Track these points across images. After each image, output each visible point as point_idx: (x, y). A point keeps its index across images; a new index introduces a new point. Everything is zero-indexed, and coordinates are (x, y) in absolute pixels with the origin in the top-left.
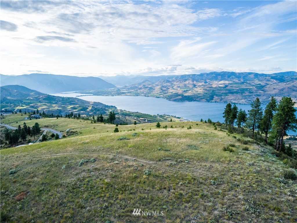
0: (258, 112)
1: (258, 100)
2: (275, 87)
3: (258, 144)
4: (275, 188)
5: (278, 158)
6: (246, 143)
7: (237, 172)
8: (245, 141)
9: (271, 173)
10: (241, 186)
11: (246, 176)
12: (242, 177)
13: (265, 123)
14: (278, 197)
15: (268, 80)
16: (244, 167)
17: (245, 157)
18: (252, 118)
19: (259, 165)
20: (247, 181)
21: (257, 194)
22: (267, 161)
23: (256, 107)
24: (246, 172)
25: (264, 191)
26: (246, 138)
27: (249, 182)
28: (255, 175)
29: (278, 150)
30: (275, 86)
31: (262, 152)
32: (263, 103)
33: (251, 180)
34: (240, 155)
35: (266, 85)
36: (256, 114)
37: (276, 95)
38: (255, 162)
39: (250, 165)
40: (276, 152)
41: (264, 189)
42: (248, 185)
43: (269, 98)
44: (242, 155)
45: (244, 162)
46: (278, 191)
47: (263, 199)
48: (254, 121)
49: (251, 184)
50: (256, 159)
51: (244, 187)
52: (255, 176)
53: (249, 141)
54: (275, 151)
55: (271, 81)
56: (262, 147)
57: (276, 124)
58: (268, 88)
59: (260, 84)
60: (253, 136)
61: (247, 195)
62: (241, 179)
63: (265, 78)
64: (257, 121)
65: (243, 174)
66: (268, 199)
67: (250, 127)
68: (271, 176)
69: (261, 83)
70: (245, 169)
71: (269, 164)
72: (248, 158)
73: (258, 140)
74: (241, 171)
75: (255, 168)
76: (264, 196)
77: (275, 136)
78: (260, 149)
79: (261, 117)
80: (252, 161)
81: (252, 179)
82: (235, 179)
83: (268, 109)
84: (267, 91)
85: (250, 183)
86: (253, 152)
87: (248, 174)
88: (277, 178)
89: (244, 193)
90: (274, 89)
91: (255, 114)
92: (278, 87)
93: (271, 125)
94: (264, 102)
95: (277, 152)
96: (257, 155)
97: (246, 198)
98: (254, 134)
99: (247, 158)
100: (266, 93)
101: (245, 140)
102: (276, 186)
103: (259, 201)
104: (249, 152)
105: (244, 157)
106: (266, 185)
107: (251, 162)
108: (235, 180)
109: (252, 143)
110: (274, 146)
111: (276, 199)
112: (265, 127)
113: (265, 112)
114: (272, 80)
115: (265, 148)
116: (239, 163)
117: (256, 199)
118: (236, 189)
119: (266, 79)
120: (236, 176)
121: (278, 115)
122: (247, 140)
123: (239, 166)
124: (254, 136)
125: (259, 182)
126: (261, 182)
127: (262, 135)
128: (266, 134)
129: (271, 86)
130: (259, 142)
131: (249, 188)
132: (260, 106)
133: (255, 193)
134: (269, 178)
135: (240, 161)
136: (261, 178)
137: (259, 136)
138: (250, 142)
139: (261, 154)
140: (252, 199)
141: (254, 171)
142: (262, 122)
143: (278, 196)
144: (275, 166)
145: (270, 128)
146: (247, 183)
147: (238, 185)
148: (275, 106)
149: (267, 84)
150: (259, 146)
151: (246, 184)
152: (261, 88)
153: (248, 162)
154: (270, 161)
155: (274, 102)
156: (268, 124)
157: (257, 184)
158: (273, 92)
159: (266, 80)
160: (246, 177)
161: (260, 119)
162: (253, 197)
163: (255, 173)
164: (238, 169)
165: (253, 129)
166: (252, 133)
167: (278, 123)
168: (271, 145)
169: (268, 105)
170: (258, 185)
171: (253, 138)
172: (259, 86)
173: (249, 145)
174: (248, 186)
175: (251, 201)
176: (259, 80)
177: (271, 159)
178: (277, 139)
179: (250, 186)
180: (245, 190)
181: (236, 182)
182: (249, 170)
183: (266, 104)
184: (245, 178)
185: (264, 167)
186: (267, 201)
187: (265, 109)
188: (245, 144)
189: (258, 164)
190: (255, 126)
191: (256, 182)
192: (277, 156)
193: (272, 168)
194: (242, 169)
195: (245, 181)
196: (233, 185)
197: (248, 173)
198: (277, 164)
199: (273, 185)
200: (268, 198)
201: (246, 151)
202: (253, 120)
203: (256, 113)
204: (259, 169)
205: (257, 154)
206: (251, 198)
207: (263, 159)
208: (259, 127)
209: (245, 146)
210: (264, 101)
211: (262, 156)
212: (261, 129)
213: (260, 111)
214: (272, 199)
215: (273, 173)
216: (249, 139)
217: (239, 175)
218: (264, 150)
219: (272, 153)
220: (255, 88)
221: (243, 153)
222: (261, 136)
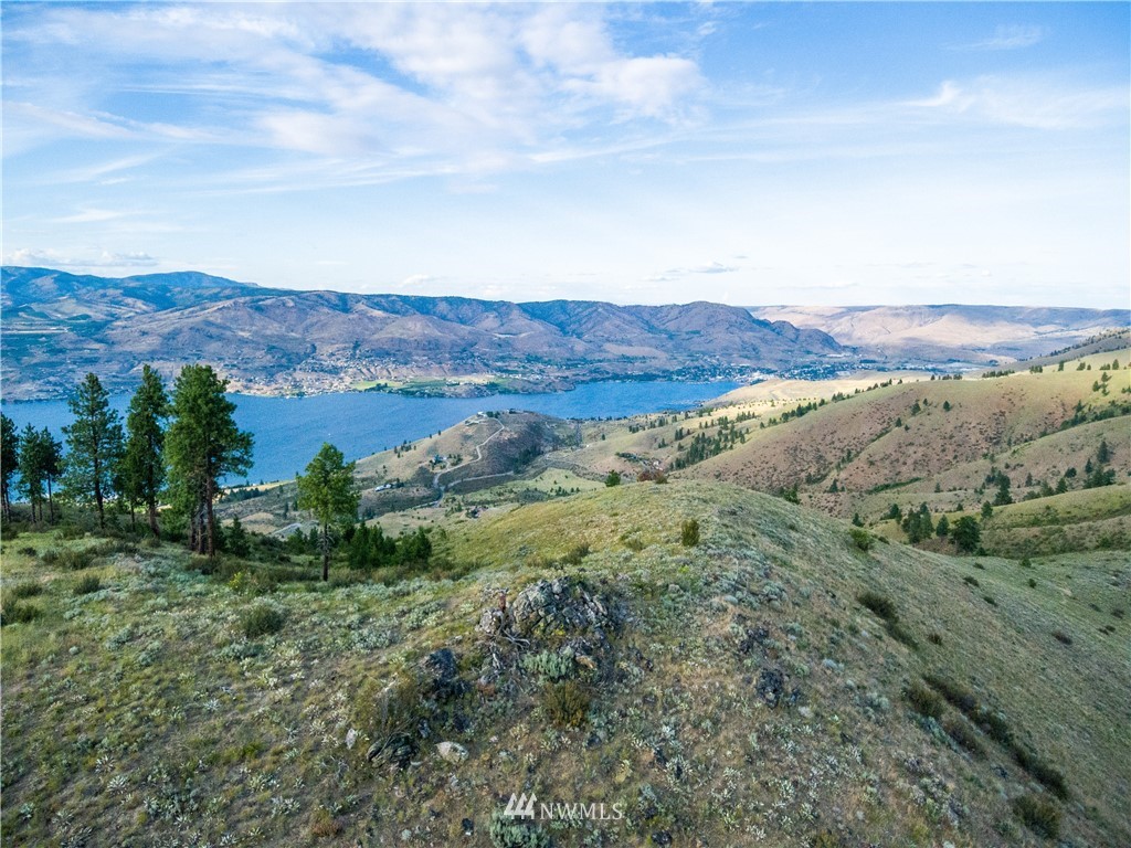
0: (106, 431)
1: (93, 381)
2: (145, 327)
3: (131, 552)
4: (229, 685)
5: (210, 577)
6: (81, 562)
7: (76, 693)
8: (80, 556)
9: (202, 639)
10: (105, 741)
11: (116, 692)
12: (101, 703)
13: (138, 464)
14: (244, 711)
15: (115, 302)
16: (96, 659)
17: (92, 620)
18: (86, 455)
19: (155, 630)
20: (126, 708)
21: (173, 737)
22: (178, 604)
23: (92, 412)
24: (112, 677)
25: (193, 714)
26: (77, 541)
27: (134, 708)
28: (148, 671)
29: (203, 552)
30: (145, 323)
31: (152, 576)
32: (112, 391)
33: (139, 699)
34: (71, 619)
35: (109, 318)
36: (96, 440)
37: (153, 355)
38: (136, 625)
39: (120, 643)
40: (201, 560)
41: (191, 708)
42: (135, 722)
43: (132, 366)
44: (80, 614)
45: (93, 644)
46: (239, 690)
47: (197, 746)
48: (96, 466)
49: (142, 714)
50: (139, 612)
51: (120, 737)
52: (149, 677)
53: (93, 551)
54: (196, 555)
55: (127, 305)
56: (145, 556)
57: (177, 464)
58: (119, 331)
59: (86, 317)
60: (103, 523)
61: (138, 761)
62: (101, 711)
63: (101, 291)
64: (105, 463)
65: (101, 691)
66: (216, 735)
67: (80, 491)
68: (206, 651)
69: (90, 313)
70: (105, 669)
71: (187, 612)
72: (107, 619)
73: (127, 535)
74: (92, 683)
75: (141, 648)
76: (197, 734)
77: (186, 507)
78: (141, 566)
79: (119, 447)
80: (123, 625)
81: (143, 692)
82: (75, 724)
83: (139, 414)
84: (119, 342)
85: (137, 714)
86: (118, 590)
87: (124, 681)
88: (226, 650)
89: (124, 761)
90: (144, 333)
91: (94, 438)
92: (154, 325)
93: (162, 470)
94: (115, 383)
95: (203, 557)
96: (141, 595)
97: (138, 777)
98: (107, 516)
99: (103, 621)
100: (117, 349)
101: (74, 549)
102: (230, 676)
103: (188, 759)
104: (102, 593)
105: (90, 619)
106: (194, 690)
107: (122, 632)
108: (77, 730)
109: (106, 553)
110: (187, 538)
111: (238, 722)
112: (142, 478)
113: (132, 424)
114: (130, 300)
115: (159, 559)
116: (76, 654)
117: (175, 754)
118: (91, 763)
119: (104, 296)
120: (75, 711)
121: (180, 428)
122: (82, 549)
123: (80, 666)
124: (105, 524)
125: (169, 693)
126: (176, 688)
127: (136, 510)
128: (152, 504)
129: (129, 323)
130: (131, 544)
131: (137, 731)
132: (106, 403)
133: (165, 739)
134: (200, 660)
135: (76, 645)
136: (172, 675)
137: (124, 519)
138: (95, 553)
139: (149, 586)
140: (161, 765)
141: (141, 658)
142: (127, 464)
143: (242, 706)
144: (208, 610)
145: (160, 482)
146: (129, 716)
147: (94, 744)
148: (163, 398)
149: (112, 315)
150: (137, 557)
151: (124, 724)
152: (93, 330)
153: (112, 636)
154: (189, 598)
155: (153, 381)
156: (151, 466)
157: (162, 701)
158: (144, 346)
159: (106, 300)
160: (118, 695)
161: (117, 456)
162: (161, 757)
163: (148, 665)
164: (78, 678)
165: (99, 497)
166: (97, 514)
167: (186, 459)
168: (175, 538)
169: (136, 399)
170: (168, 705)
171: (104, 536)
172: (82, 326)
173: (97, 564)
174: (136, 727)
175: (160, 772)
176: (80, 301)
177: (188, 590)
178: (193, 516)
179: (144, 720)
180: (126, 749)
181: (82, 737)
182: (122, 662)
183: (123, 391)
184: (115, 703)
185: (174, 631)
186: (215, 742)
187: (127, 416)
188: (82, 568)
189: (150, 628)
190: (101, 486)
191: (160, 697)
192: (205, 572)
193: (201, 623)
194: (93, 670)
195: (116, 713)
196: (73, 752)
197: (121, 676)
198: (214, 601)
199: (220, 677)
200: (214, 729)
201: (90, 595)
202: (92, 464)
203: (95, 433)
204: (156, 644)
205: (138, 592)
206: (157, 764)
207: (161, 601)
208: (118, 485)
209: (82, 575)
210: (114, 380)
211: (156, 591)
212: (129, 491)
213: (110, 426)
214: (227, 728)
215: (209, 638)
216: (90, 542)
217: (88, 700)
218: (157, 565)
219: (189, 569)
220: (71, 330)
221: (81, 605)
222: (133, 514)
